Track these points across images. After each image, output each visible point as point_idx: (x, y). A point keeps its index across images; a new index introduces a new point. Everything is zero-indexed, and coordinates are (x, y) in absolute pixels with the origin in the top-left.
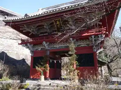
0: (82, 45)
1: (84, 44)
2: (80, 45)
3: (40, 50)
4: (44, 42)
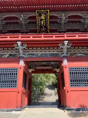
0: (77, 55)
1: (81, 53)
3: (7, 56)
4: (19, 43)
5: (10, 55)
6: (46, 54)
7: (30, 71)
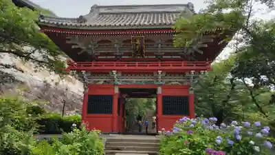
0: (173, 83)
1: (177, 81)
2: (170, 82)
3: (101, 83)
4: (114, 72)
5: (105, 81)
6: (141, 82)
7: (124, 96)
